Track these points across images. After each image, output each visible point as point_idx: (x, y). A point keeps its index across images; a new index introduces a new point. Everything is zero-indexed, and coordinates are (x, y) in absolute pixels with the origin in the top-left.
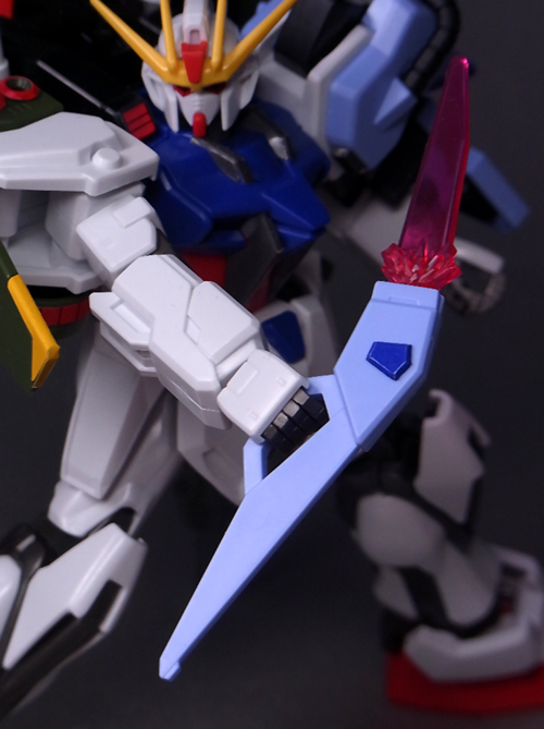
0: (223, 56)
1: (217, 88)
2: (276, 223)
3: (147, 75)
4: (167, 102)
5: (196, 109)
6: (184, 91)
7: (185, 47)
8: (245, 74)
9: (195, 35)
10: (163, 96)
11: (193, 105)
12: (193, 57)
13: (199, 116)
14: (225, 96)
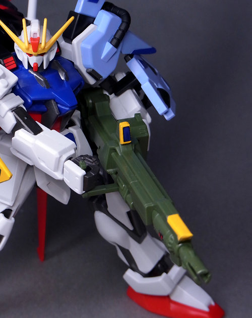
0: (46, 43)
1: (42, 55)
2: (57, 103)
3: (16, 47)
4: (24, 58)
5: (35, 61)
6: (31, 55)
7: (32, 39)
8: (53, 49)
9: (35, 35)
10: (22, 56)
11: (33, 60)
12: (35, 43)
13: (36, 64)
14: (45, 57)
